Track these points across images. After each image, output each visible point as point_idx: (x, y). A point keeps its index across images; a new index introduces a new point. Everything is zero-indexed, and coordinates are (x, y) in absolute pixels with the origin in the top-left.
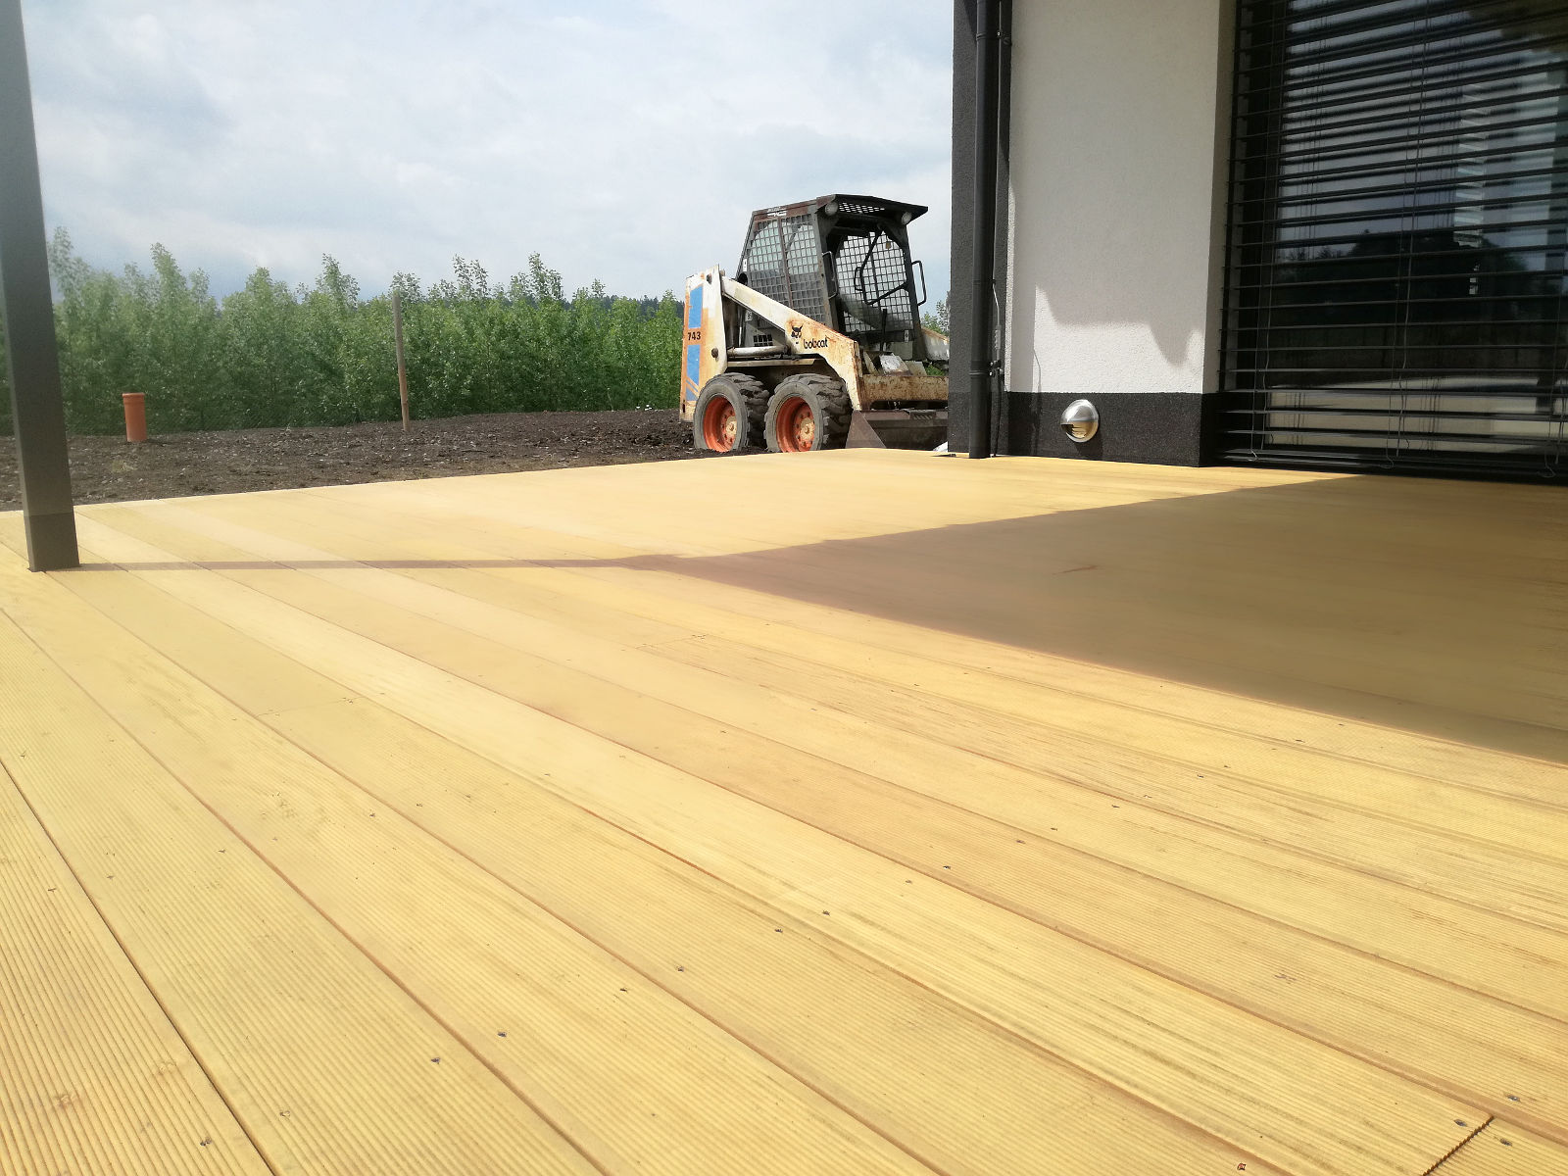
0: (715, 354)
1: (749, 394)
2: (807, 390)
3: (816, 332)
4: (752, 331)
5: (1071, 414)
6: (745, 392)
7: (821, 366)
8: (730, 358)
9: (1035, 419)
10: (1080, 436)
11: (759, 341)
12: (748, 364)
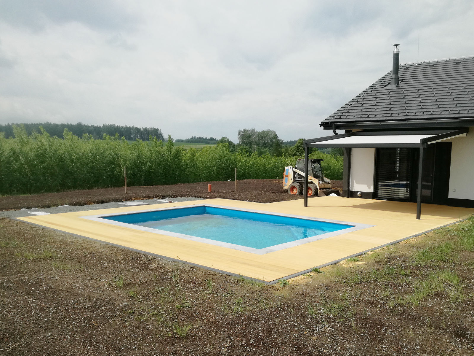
0: (291, 179)
1: (299, 186)
2: (311, 186)
3: (311, 178)
4: (297, 176)
5: (358, 193)
6: (298, 186)
7: (312, 183)
8: (294, 180)
9: (354, 194)
10: (359, 196)
11: (299, 178)
12: (298, 181)
